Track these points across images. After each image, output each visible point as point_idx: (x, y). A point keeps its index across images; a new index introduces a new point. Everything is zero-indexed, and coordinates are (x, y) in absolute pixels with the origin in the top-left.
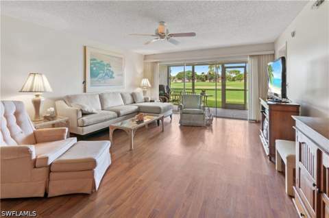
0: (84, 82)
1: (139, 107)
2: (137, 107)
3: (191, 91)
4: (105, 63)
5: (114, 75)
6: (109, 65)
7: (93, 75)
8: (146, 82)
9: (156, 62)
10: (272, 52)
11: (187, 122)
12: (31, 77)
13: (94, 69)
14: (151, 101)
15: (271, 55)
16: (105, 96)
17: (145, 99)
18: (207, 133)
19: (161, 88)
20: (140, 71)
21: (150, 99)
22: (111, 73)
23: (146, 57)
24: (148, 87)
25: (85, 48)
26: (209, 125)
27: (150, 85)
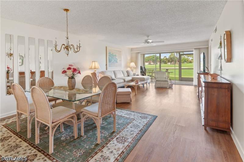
0: (106, 65)
1: (133, 78)
2: (132, 78)
3: (159, 70)
4: (114, 54)
5: (118, 61)
6: (115, 56)
7: (110, 61)
8: (133, 64)
9: (139, 53)
10: (207, 47)
11: (159, 85)
12: (94, 63)
13: (110, 58)
14: (137, 75)
15: (206, 48)
16: (116, 72)
17: (134, 74)
18: (170, 91)
19: (141, 68)
20: (129, 58)
21: (136, 74)
22: (116, 60)
23: (132, 49)
24: (134, 68)
25: (106, 47)
26: (171, 88)
27: (135, 67)
